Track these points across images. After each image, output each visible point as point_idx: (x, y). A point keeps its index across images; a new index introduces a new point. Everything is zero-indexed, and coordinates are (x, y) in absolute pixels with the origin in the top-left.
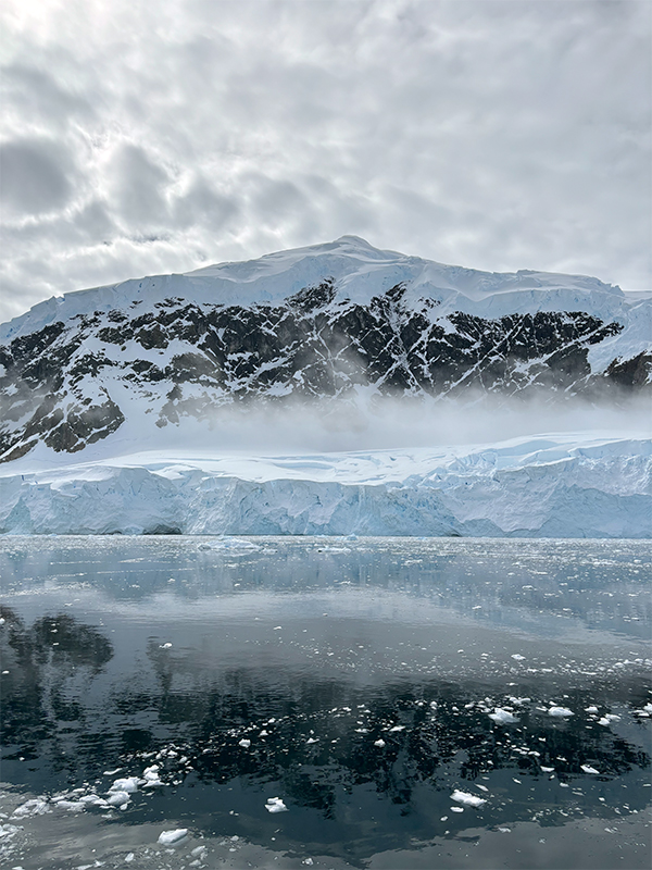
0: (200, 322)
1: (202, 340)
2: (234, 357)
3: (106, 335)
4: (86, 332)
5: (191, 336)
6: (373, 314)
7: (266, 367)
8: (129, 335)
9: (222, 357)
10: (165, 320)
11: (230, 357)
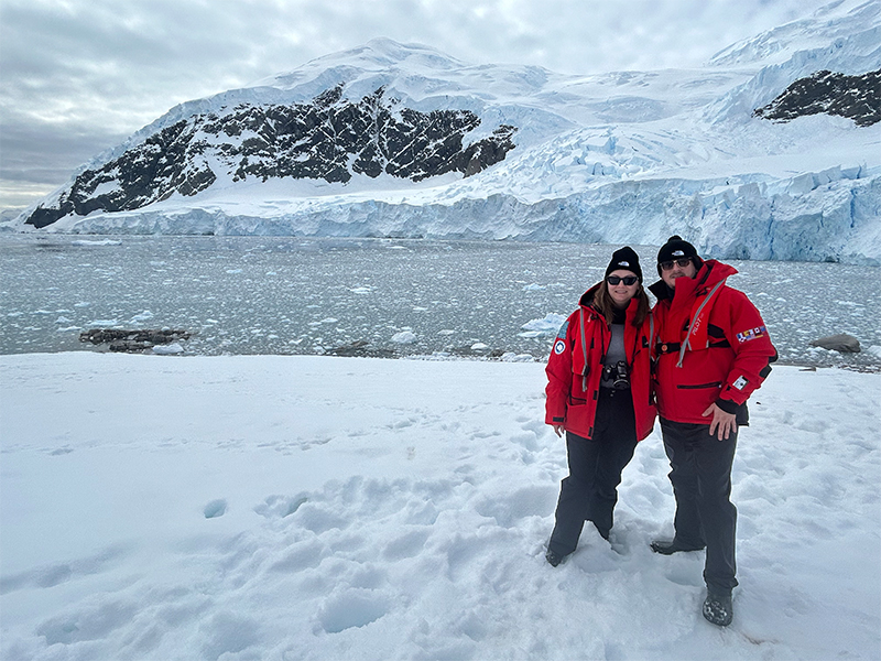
0: (260, 118)
1: (261, 129)
2: (281, 138)
3: (208, 129)
4: (197, 127)
5: (253, 127)
6: (360, 109)
7: (299, 143)
8: (220, 128)
9: (273, 140)
10: (239, 117)
11: (278, 138)
